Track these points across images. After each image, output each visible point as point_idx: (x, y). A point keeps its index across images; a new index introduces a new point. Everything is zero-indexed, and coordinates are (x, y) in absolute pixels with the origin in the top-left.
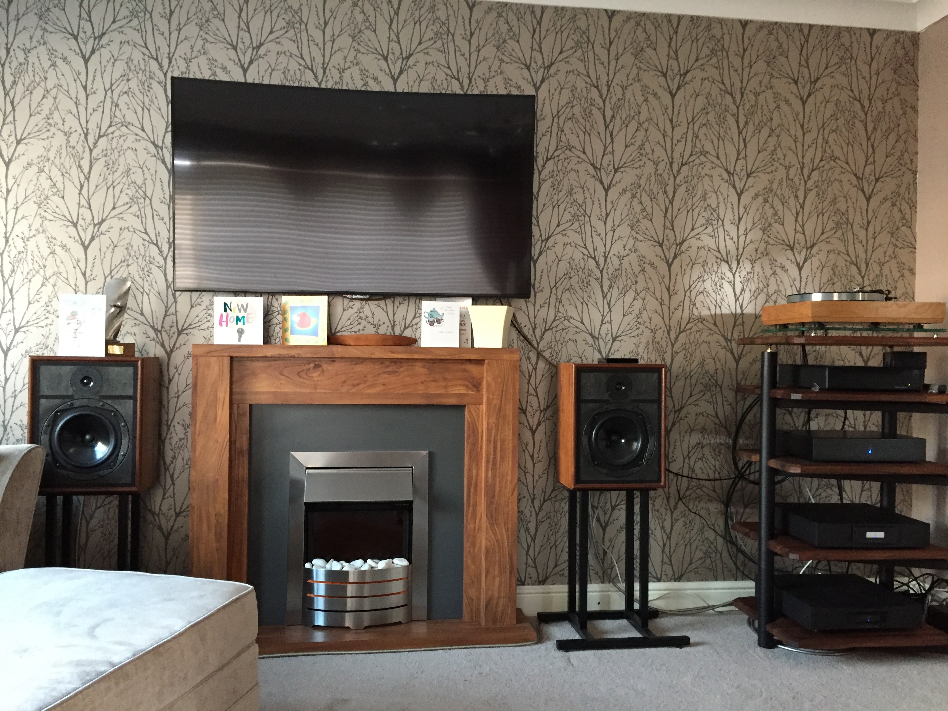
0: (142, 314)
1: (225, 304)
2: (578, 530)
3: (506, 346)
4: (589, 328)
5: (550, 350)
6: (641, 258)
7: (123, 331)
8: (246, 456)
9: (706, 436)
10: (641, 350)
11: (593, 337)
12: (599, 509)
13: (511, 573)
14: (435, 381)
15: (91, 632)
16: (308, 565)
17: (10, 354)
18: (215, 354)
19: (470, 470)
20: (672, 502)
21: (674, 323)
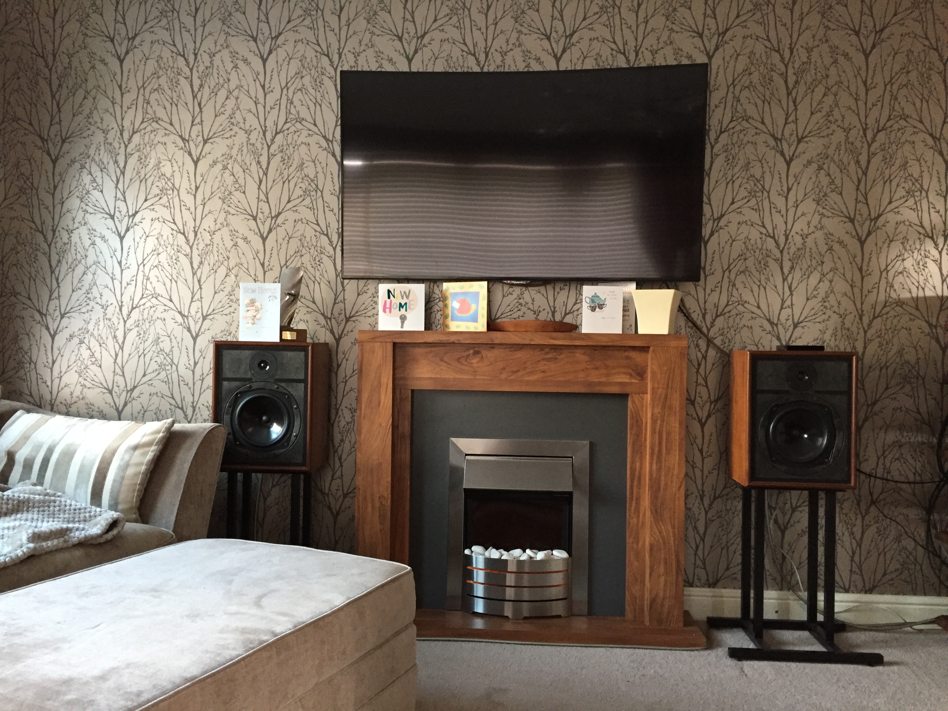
0: (314, 302)
1: (389, 291)
2: (753, 532)
3: (673, 332)
4: (767, 314)
5: (721, 337)
6: (828, 235)
7: (296, 318)
8: (408, 442)
9: (905, 434)
10: (827, 336)
11: (771, 323)
12: (777, 510)
13: (677, 573)
14: (597, 369)
15: (258, 603)
16: (467, 552)
17: (199, 340)
18: (380, 340)
19: (633, 462)
20: (863, 507)
21: (867, 307)
